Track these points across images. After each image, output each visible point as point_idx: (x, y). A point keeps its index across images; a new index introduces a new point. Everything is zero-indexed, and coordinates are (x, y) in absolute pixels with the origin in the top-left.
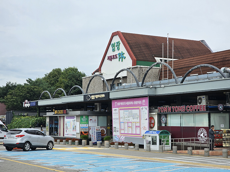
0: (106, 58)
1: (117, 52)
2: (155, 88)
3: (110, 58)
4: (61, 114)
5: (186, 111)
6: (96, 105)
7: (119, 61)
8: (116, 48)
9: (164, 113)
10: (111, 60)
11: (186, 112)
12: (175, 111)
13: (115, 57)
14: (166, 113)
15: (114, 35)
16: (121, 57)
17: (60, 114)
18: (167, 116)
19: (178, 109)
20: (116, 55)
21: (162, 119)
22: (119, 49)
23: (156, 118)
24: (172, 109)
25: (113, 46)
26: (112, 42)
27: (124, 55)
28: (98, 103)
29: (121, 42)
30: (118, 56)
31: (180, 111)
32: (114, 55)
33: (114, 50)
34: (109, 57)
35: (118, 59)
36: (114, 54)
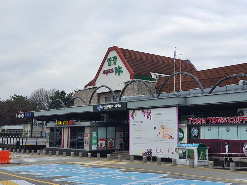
0: (102, 72)
1: (113, 67)
2: (184, 98)
3: (106, 72)
4: (66, 125)
5: (228, 122)
6: (103, 116)
7: (116, 75)
8: (112, 62)
9: (196, 125)
10: (107, 74)
11: (227, 124)
12: (211, 123)
13: (111, 71)
14: (199, 125)
15: (110, 50)
16: (118, 71)
17: (64, 125)
18: (200, 128)
19: (217, 120)
20: (112, 69)
21: (192, 131)
22: (115, 63)
23: (185, 130)
24: (208, 121)
25: (109, 60)
26: (109, 57)
27: (121, 70)
28: (106, 114)
29: (118, 57)
30: (114, 70)
31: (219, 123)
32: (110, 70)
33: (110, 65)
34: (104, 71)
35: (114, 73)
36: (110, 68)
